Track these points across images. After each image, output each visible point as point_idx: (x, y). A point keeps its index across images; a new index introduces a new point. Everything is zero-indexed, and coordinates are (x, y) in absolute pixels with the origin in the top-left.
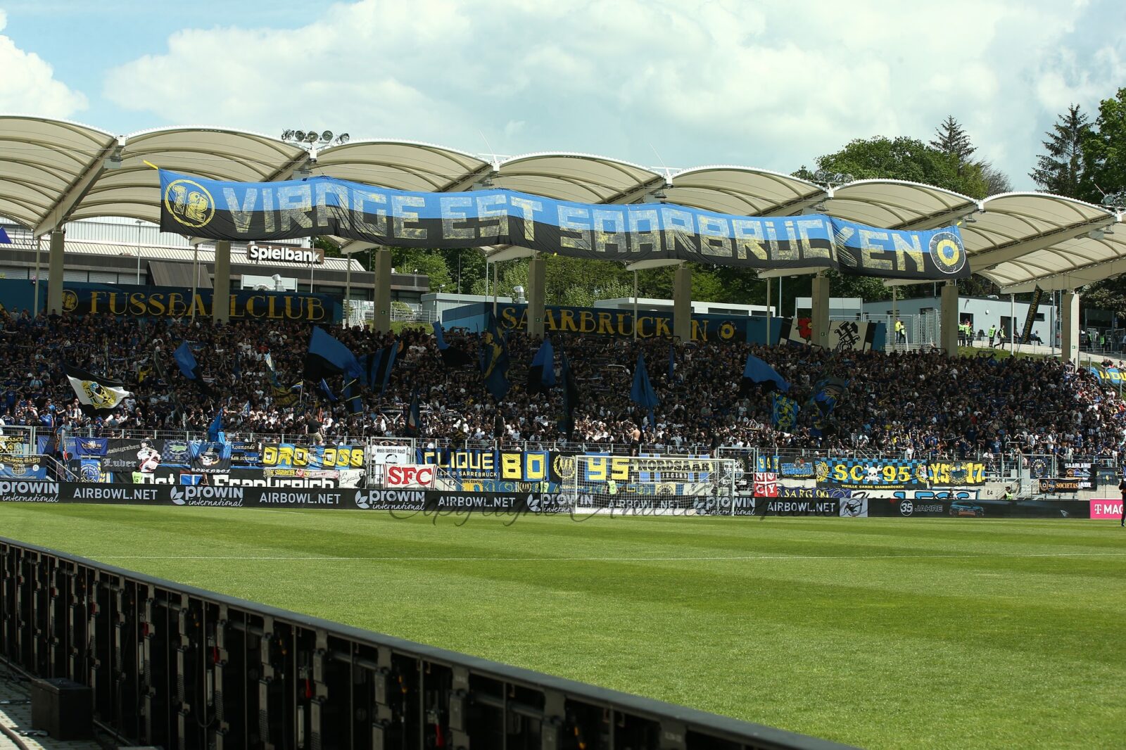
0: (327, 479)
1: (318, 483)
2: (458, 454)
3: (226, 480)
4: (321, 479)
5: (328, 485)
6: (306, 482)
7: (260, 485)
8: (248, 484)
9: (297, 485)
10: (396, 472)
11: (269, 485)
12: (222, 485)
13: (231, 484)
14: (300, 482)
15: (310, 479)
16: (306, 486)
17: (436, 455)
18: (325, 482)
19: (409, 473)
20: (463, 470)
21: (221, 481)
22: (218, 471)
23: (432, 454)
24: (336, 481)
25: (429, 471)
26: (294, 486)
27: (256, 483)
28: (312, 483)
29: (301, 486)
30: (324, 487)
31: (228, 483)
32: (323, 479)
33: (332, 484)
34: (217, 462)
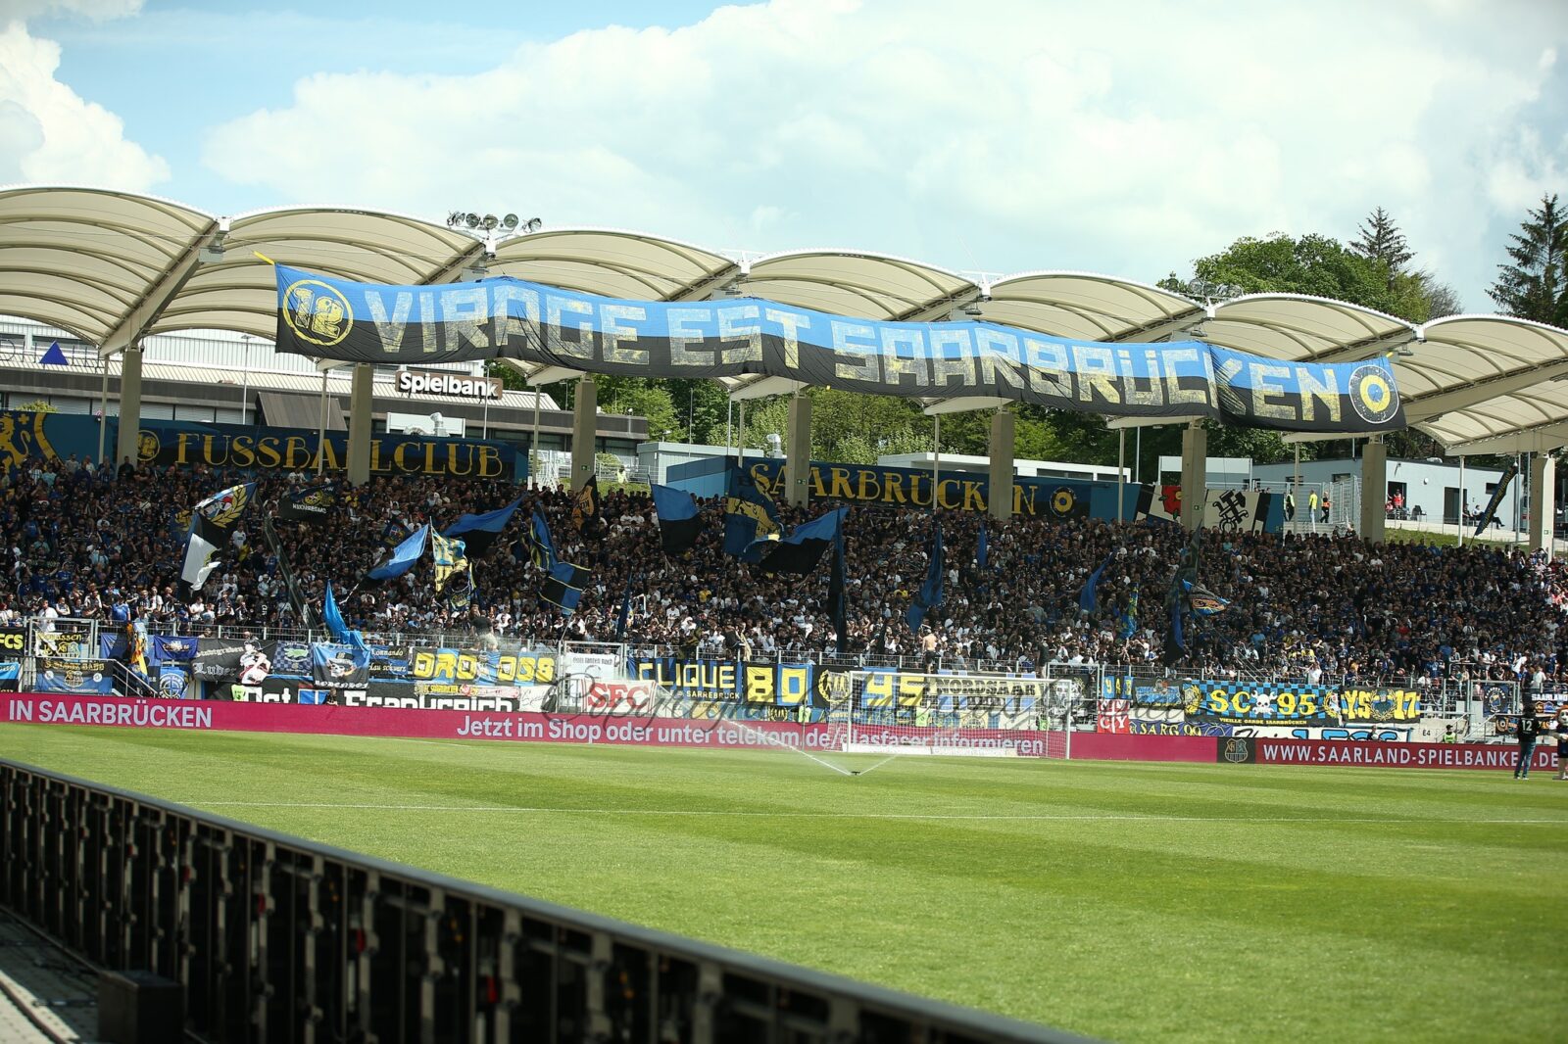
0: (502, 699)
1: (491, 704)
2: (686, 666)
3: (363, 699)
4: (494, 699)
5: (504, 708)
6: (474, 702)
7: (409, 706)
9: (461, 706)
10: (599, 690)
11: (422, 706)
12: (357, 704)
13: (369, 704)
14: (466, 702)
15: (479, 698)
16: (474, 708)
17: (655, 666)
18: (500, 703)
19: (617, 692)
20: (693, 689)
21: (356, 699)
22: (352, 686)
23: (650, 666)
24: (515, 701)
25: (644, 689)
26: (456, 708)
27: (405, 702)
28: (482, 704)
29: (467, 708)
30: (498, 709)
31: (365, 702)
32: (498, 700)
33: (509, 706)
34: (350, 673)
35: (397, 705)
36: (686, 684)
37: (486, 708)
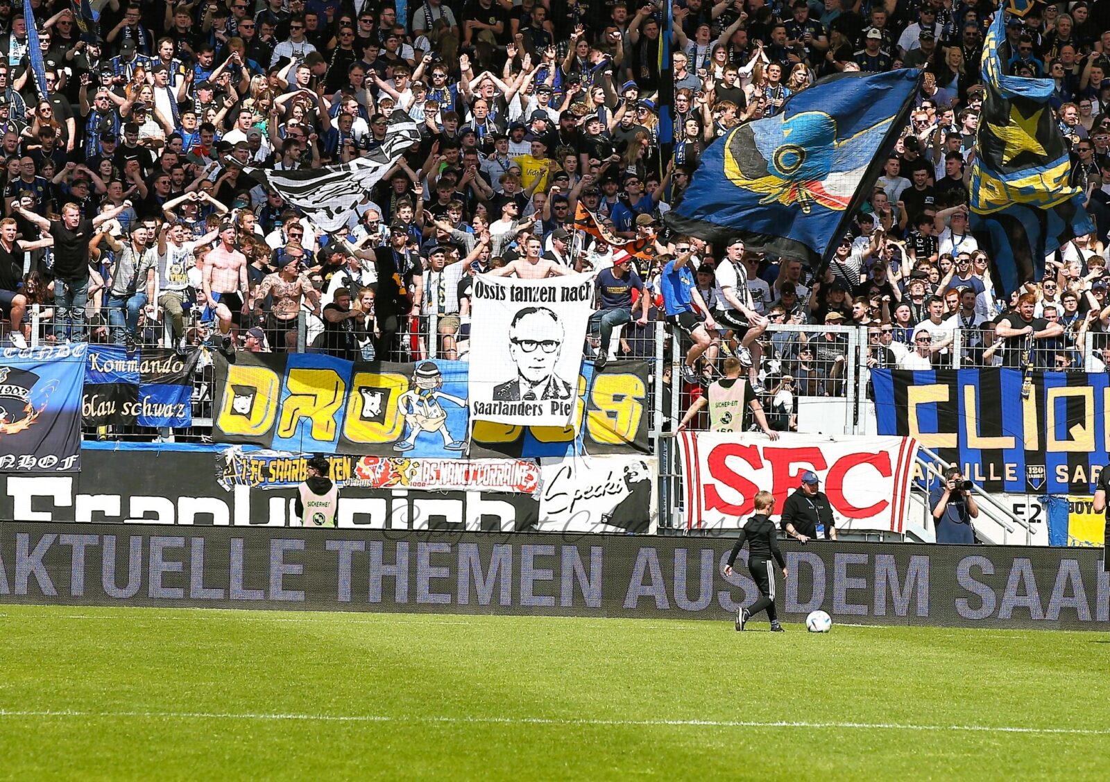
0: (486, 496)
1: (451, 511)
2: (1053, 393)
3: (63, 500)
4: (460, 495)
5: (490, 522)
6: (400, 506)
7: (204, 519)
8: (153, 515)
9: (362, 518)
10: (736, 464)
11: (242, 518)
12: (46, 517)
13: (83, 515)
14: (375, 508)
15: (415, 495)
16: (399, 523)
17: (956, 395)
18: (477, 509)
19: (794, 469)
20: (1075, 459)
21: (41, 503)
22: (26, 462)
23: (940, 393)
24: (525, 504)
25: (880, 461)
26: (346, 522)
27: (189, 508)
28: (426, 509)
29: (377, 522)
30: (473, 525)
31: (72, 509)
32: (473, 498)
33: (507, 514)
34: (23, 425)
35: (166, 517)
36: (1053, 446)
37: (437, 522)
